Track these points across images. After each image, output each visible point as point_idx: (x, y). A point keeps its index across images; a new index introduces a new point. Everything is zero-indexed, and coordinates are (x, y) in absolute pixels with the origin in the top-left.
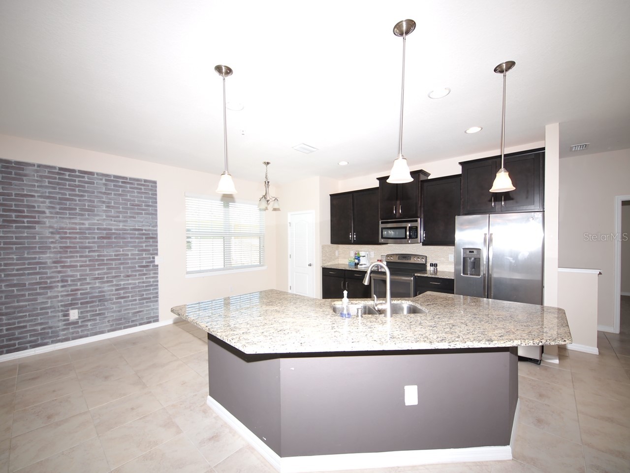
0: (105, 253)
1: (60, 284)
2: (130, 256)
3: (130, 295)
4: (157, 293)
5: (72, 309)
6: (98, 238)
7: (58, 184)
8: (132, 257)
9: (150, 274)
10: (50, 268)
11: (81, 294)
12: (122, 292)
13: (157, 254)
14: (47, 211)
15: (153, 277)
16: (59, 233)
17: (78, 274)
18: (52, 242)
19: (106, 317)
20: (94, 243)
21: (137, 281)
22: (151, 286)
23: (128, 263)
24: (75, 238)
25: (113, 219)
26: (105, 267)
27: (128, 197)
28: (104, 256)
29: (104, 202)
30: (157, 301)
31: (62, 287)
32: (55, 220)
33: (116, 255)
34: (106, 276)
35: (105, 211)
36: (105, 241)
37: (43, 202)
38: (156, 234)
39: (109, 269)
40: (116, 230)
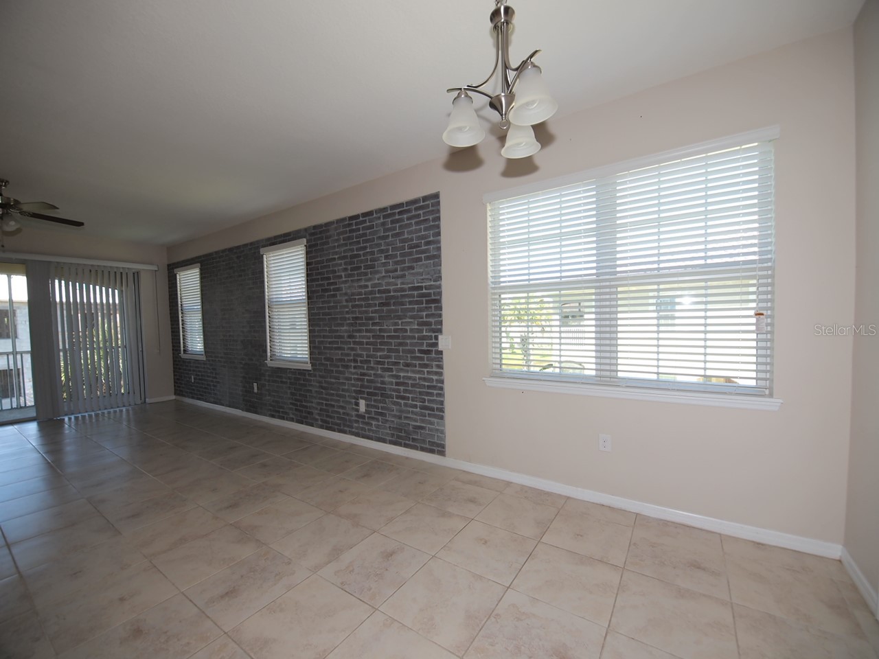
0: (385, 327)
1: (352, 364)
2: (409, 334)
3: (410, 396)
4: (442, 403)
5: (362, 398)
6: (379, 305)
7: (349, 238)
8: (411, 334)
9: (432, 367)
10: (346, 343)
11: (368, 381)
12: (402, 388)
13: (440, 331)
15: (436, 373)
16: (351, 300)
17: (365, 353)
18: (347, 313)
19: (387, 421)
20: (375, 312)
21: (417, 376)
22: (434, 387)
23: (406, 344)
24: (361, 306)
25: (391, 275)
26: (386, 347)
27: (406, 236)
28: (385, 331)
29: (382, 251)
30: (442, 418)
31: (355, 367)
32: (348, 285)
33: (395, 331)
34: (386, 360)
35: (385, 264)
36: (385, 309)
37: (341, 265)
38: (440, 294)
39: (389, 350)
40: (395, 291)
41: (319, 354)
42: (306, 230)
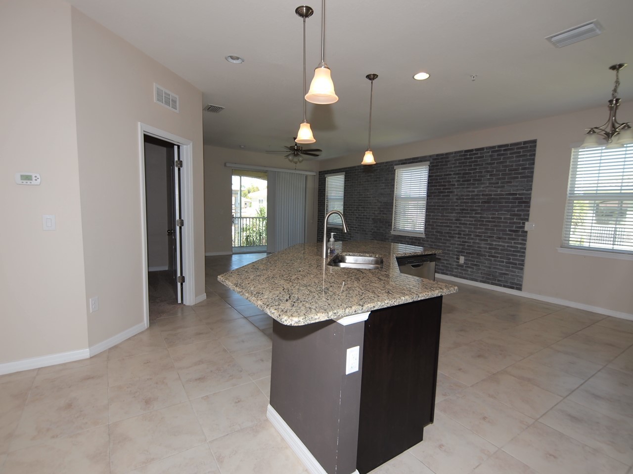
0: (485, 216)
1: (457, 236)
2: (503, 220)
3: (499, 255)
4: (523, 261)
5: (462, 255)
6: (482, 203)
7: (463, 163)
8: (504, 221)
9: (518, 240)
10: (454, 223)
11: (468, 246)
12: (493, 251)
13: (527, 220)
14: (456, 184)
15: (521, 244)
16: (460, 199)
17: (467, 230)
18: (457, 206)
19: (480, 269)
20: (479, 206)
21: (506, 245)
23: (500, 226)
24: (468, 203)
25: (494, 185)
26: (484, 227)
27: (508, 164)
28: (484, 218)
29: (488, 172)
30: (522, 269)
31: (459, 238)
32: (459, 190)
33: (492, 218)
34: (483, 235)
35: (489, 179)
36: (486, 205)
37: (455, 178)
38: (530, 198)
39: (486, 229)
40: (495, 195)
41: (432, 229)
42: (430, 156)
